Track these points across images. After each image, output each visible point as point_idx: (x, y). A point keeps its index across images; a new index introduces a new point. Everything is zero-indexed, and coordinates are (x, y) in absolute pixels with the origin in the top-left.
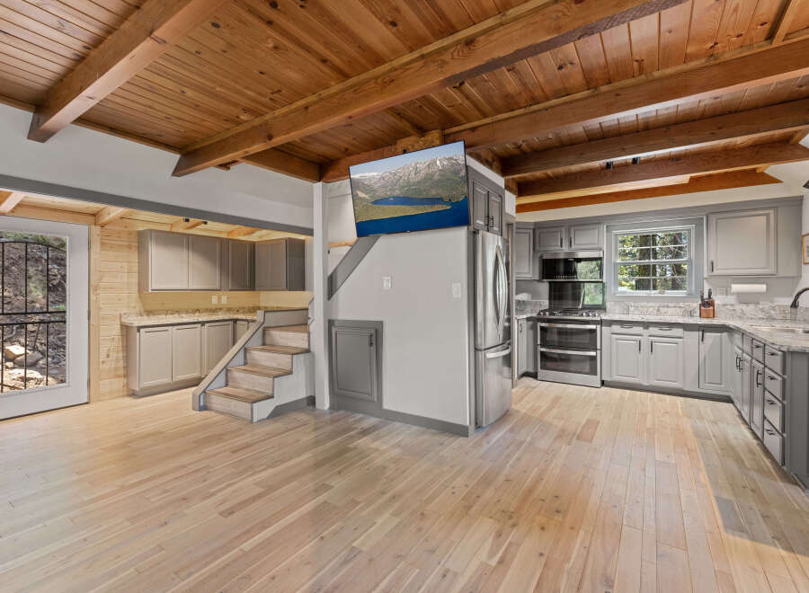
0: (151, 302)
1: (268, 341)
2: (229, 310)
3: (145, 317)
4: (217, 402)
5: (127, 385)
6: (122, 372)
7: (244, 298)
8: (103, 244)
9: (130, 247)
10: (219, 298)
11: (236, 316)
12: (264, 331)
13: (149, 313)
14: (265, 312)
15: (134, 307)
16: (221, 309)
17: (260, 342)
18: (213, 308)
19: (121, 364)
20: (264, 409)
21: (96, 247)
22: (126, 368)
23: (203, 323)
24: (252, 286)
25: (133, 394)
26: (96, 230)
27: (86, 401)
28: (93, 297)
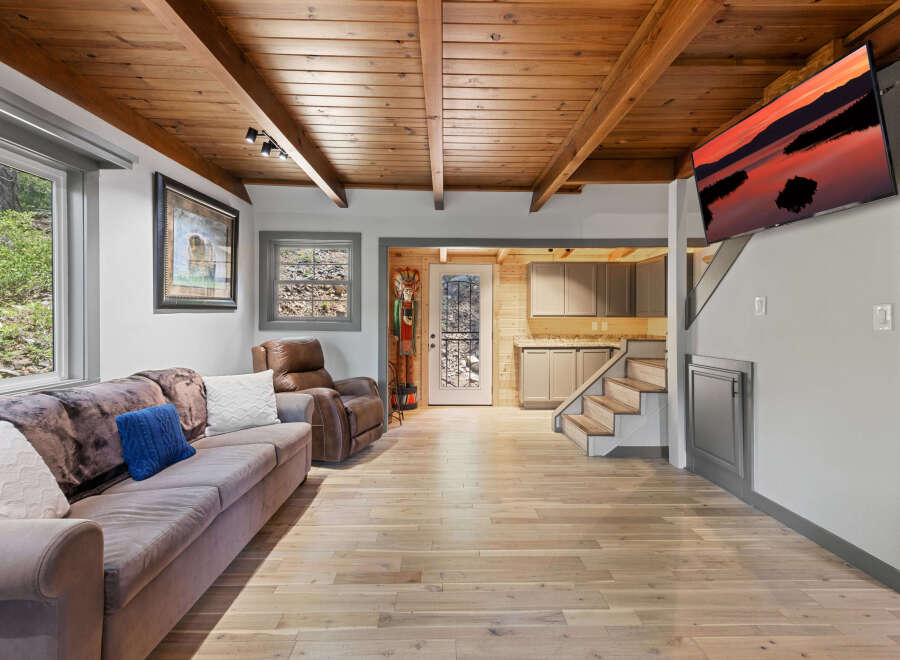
0: (538, 326)
1: (629, 374)
2: (610, 337)
3: (532, 340)
4: (569, 427)
5: (518, 397)
6: (514, 385)
7: (625, 325)
8: (502, 278)
9: (520, 279)
10: (600, 325)
11: (613, 344)
12: (626, 362)
13: (535, 336)
14: (628, 341)
15: (524, 331)
16: (601, 336)
17: (622, 373)
18: (594, 334)
19: (514, 378)
20: (606, 445)
21: (497, 281)
22: (518, 382)
23: (578, 349)
24: (632, 312)
25: (523, 406)
26: (497, 267)
27: (490, 403)
28: (495, 321)
